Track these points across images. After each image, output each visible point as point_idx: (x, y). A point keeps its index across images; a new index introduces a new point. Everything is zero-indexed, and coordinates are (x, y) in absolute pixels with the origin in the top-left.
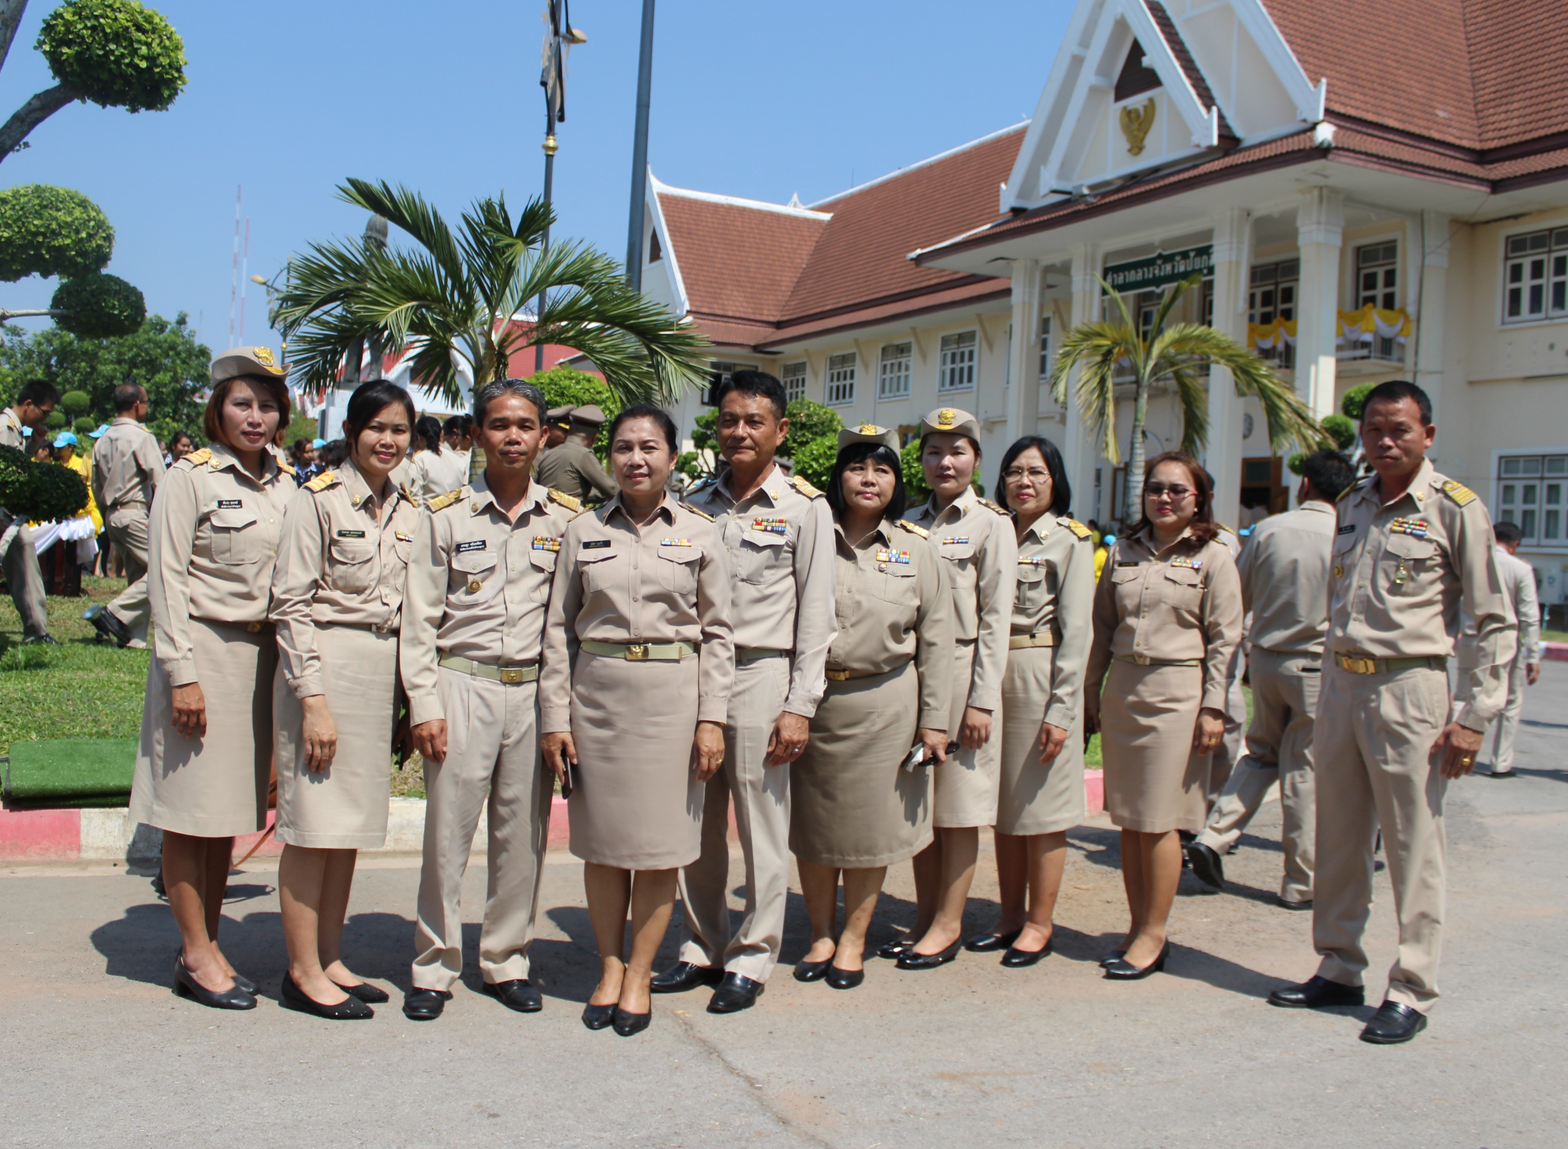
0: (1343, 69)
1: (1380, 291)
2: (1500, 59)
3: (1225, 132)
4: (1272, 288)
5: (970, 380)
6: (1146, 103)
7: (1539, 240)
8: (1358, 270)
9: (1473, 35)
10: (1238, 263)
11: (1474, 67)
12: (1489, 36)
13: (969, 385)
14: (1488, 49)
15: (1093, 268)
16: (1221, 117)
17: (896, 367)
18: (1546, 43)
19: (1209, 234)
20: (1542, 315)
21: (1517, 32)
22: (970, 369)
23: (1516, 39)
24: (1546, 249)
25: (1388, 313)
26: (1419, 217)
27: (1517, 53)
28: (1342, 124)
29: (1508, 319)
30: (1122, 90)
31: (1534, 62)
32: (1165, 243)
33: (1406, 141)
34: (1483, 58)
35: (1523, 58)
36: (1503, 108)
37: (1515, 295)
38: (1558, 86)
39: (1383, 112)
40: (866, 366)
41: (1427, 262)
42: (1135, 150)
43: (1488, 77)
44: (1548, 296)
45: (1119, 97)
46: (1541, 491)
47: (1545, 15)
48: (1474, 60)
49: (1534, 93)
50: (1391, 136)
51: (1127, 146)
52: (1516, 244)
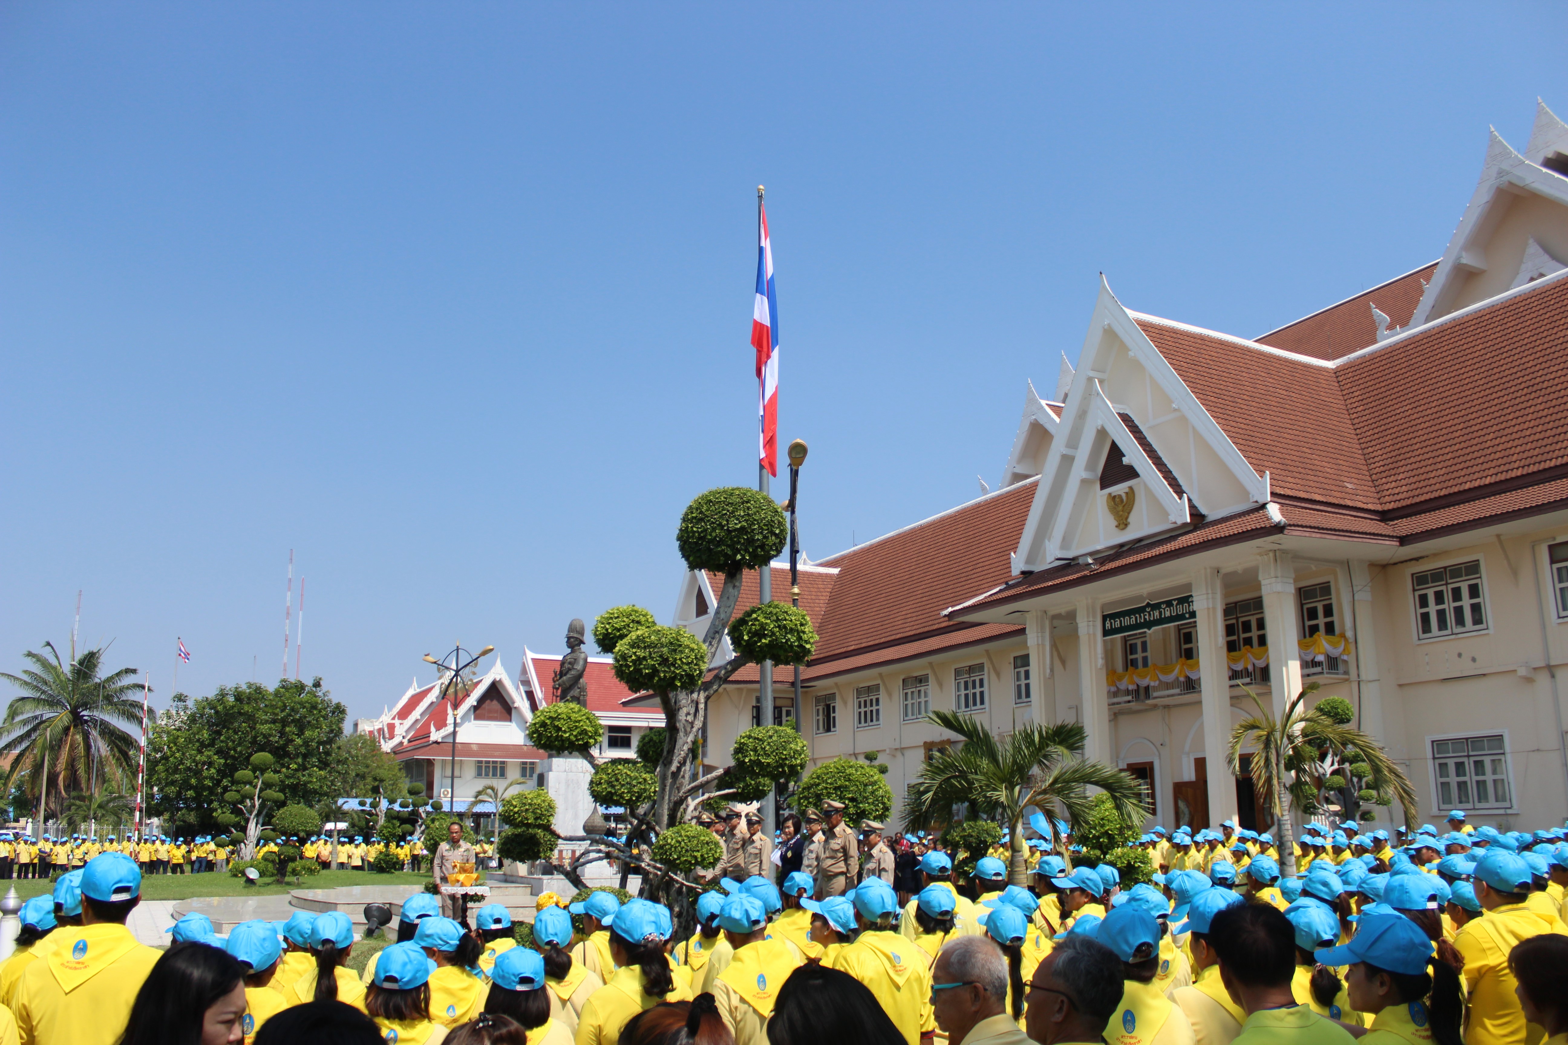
0: (1275, 459)
1: (1321, 621)
2: (1381, 440)
3: (1194, 512)
4: (1234, 621)
5: (982, 703)
6: (1127, 490)
7: (1437, 576)
8: (1302, 605)
9: (1356, 421)
10: (1214, 608)
11: (1363, 446)
12: (1370, 422)
13: (982, 707)
14: (1371, 432)
15: (1094, 616)
16: (1189, 500)
17: (916, 695)
18: (1414, 428)
19: (1188, 586)
20: (1449, 632)
21: (1390, 420)
22: (982, 693)
23: (1391, 425)
24: (1444, 582)
25: (1330, 637)
26: (1346, 565)
27: (1394, 436)
28: (1283, 501)
29: (1422, 636)
30: (1106, 481)
31: (1408, 442)
32: (1151, 595)
33: (1329, 509)
34: (1368, 439)
35: (1399, 440)
36: (1392, 478)
37: (1425, 618)
38: (1431, 461)
39: (1310, 489)
40: (890, 695)
41: (1356, 598)
42: (1122, 526)
43: (1375, 454)
44: (1451, 618)
45: (1103, 487)
46: (1470, 767)
47: (1409, 407)
48: (1361, 441)
49: (1414, 466)
50: (1318, 507)
51: (1116, 523)
52: (1420, 580)
